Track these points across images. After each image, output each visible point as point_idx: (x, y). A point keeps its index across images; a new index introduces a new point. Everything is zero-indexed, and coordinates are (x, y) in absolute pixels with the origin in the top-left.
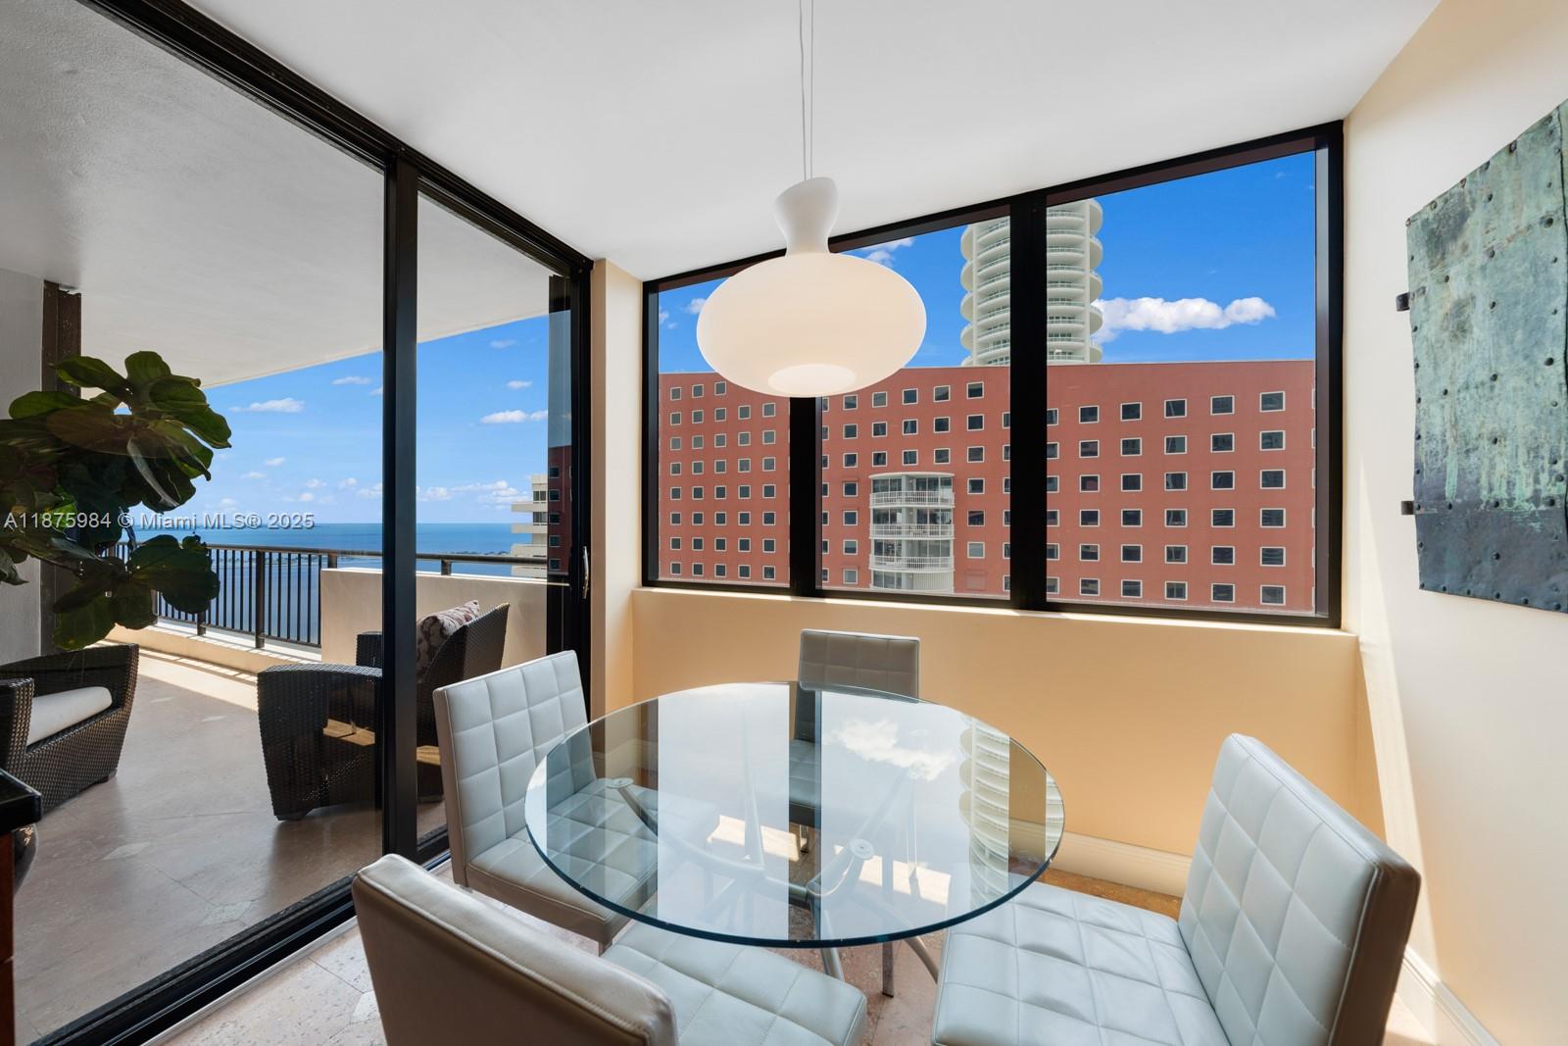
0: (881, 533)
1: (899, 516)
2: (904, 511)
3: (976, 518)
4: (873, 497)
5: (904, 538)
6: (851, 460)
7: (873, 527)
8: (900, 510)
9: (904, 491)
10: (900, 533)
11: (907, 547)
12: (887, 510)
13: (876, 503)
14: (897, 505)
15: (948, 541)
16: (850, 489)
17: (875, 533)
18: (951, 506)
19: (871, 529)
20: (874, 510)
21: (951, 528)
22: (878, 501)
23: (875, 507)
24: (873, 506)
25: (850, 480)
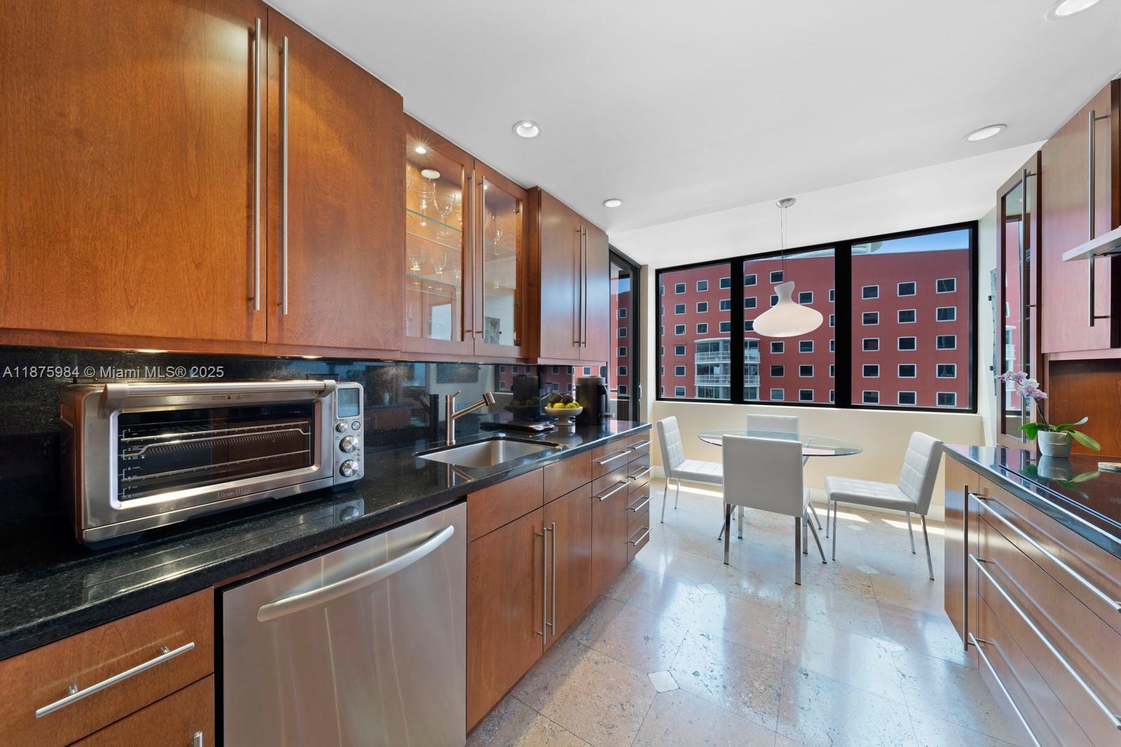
0: (703, 381)
1: (717, 370)
2: (721, 366)
3: (778, 371)
4: (697, 356)
5: (721, 385)
6: (680, 329)
7: (697, 377)
8: (717, 365)
9: (721, 351)
10: (717, 381)
11: (724, 392)
12: (708, 364)
13: (700, 360)
14: (716, 362)
15: (755, 388)
16: (680, 350)
17: (699, 382)
18: (757, 362)
19: (696, 379)
20: (698, 365)
21: (758, 378)
22: (702, 359)
23: (699, 363)
24: (697, 362)
25: (680, 344)
